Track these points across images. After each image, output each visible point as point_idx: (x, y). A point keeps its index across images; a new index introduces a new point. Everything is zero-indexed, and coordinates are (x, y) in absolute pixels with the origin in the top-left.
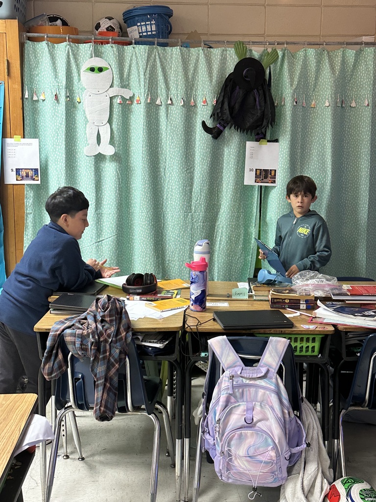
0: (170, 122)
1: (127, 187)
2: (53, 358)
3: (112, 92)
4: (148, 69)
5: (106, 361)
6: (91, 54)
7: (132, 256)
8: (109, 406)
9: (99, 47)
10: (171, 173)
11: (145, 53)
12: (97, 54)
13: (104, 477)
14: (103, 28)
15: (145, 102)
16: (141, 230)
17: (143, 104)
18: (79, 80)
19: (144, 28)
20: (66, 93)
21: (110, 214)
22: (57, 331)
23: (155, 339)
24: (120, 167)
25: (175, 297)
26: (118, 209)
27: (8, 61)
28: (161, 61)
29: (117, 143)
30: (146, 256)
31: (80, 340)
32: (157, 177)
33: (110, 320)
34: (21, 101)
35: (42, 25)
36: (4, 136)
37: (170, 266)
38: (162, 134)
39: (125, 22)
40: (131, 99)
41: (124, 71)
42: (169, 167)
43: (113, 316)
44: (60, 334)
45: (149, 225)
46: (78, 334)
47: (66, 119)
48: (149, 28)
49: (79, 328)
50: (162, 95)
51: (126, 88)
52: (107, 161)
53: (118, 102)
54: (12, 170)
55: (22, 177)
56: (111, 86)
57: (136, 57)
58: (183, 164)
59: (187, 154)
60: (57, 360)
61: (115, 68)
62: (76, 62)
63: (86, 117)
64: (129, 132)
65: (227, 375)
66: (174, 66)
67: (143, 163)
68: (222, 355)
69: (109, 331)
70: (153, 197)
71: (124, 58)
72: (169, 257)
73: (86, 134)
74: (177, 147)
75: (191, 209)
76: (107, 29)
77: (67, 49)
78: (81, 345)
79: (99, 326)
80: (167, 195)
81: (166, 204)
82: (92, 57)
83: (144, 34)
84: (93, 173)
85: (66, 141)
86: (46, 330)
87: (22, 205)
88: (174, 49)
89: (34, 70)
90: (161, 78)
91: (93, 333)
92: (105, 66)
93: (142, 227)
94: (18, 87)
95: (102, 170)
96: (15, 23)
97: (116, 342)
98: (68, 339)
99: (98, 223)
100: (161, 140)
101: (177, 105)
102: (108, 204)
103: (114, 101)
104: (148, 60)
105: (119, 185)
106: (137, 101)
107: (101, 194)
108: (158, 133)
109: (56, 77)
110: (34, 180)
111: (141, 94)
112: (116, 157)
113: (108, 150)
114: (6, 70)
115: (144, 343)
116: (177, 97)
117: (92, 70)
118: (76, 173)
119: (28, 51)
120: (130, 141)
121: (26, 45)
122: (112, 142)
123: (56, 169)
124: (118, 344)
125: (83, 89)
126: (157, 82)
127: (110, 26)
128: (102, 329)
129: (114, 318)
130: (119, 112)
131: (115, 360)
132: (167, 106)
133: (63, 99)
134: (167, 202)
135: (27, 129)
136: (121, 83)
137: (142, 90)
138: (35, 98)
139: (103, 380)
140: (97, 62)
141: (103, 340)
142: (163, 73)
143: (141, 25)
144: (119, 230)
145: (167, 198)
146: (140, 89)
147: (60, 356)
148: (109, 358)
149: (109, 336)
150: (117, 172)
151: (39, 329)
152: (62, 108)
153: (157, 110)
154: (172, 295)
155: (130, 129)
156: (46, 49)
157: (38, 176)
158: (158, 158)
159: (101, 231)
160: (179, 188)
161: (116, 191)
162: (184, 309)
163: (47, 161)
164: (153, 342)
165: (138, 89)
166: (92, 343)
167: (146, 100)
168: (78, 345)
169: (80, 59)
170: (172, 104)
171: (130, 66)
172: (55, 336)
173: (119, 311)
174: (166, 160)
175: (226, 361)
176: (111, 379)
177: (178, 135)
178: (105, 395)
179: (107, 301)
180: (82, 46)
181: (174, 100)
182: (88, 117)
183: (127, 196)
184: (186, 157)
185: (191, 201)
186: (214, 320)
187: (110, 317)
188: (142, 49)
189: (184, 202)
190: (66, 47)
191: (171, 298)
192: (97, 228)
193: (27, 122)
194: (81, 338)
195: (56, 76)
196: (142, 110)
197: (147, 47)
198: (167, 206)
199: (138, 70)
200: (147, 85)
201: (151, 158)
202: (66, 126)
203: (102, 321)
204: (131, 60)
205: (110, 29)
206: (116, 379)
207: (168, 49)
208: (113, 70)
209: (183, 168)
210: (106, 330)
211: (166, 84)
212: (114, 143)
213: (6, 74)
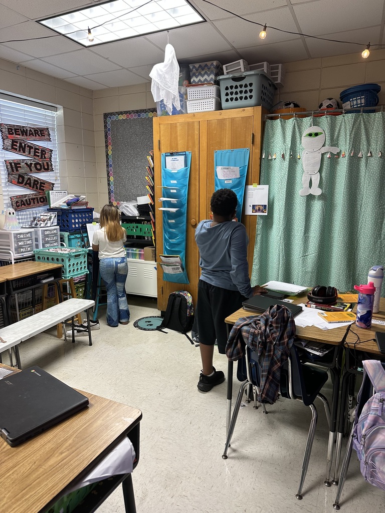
0: (368, 170)
1: (330, 218)
2: (233, 345)
3: (323, 150)
4: (354, 131)
5: (270, 358)
6: (311, 124)
7: (330, 268)
8: (270, 394)
9: (317, 118)
10: (366, 209)
11: (352, 119)
12: (315, 123)
13: (277, 434)
14: (324, 106)
15: (349, 155)
16: (338, 250)
17: (347, 157)
18: (301, 143)
19: (355, 102)
20: (290, 153)
21: (315, 237)
22: (238, 326)
23: (317, 347)
24: (325, 204)
25: (346, 311)
26: (321, 234)
27: (253, 134)
28: (365, 124)
29: (324, 187)
30: (340, 270)
31: (252, 337)
32: (354, 211)
33: (276, 326)
34: (259, 160)
35: (280, 109)
36: (247, 184)
37: (359, 278)
38: (361, 179)
39: (341, 100)
40: (339, 154)
41: (335, 134)
42: (365, 204)
43: (279, 324)
44: (239, 329)
45: (344, 247)
46: (251, 332)
47: (289, 171)
48: (359, 101)
49: (253, 328)
50: (363, 150)
51: (335, 146)
52: (316, 199)
53: (328, 156)
54: (250, 206)
55: (256, 210)
56: (324, 146)
57: (345, 123)
58: (376, 202)
59: (381, 194)
60: (237, 348)
61: (328, 132)
62: (299, 131)
63: (303, 169)
64: (335, 178)
65: (377, 397)
66: (376, 127)
67: (344, 201)
68: (374, 378)
69: (274, 335)
70: (350, 226)
71: (335, 125)
72: (359, 272)
73: (301, 181)
74: (373, 189)
75: (380, 237)
76: (327, 107)
77: (294, 122)
78: (252, 341)
79: (268, 330)
80: (362, 225)
81: (360, 232)
82: (311, 126)
83: (355, 106)
84: (304, 208)
85: (287, 186)
86: (233, 323)
87: (254, 229)
88: (377, 114)
89: (271, 139)
90: (364, 137)
91: (261, 334)
92: (320, 132)
93: (339, 248)
94: (258, 151)
95: (312, 206)
96: (260, 108)
97: (279, 345)
98: (244, 334)
99: (305, 243)
100: (360, 184)
101: (376, 157)
102: (313, 230)
103: (325, 156)
104: (354, 124)
105: (324, 216)
106: (343, 155)
107: (309, 223)
108: (358, 179)
109: (284, 143)
110: (263, 212)
111: (346, 150)
112: (322, 197)
113: (317, 191)
114: (252, 141)
115: (306, 349)
116: (376, 151)
117: (310, 135)
118: (293, 208)
119: (267, 126)
120: (335, 185)
121: (267, 123)
122: (320, 186)
123: (279, 205)
124: (281, 347)
125: (303, 149)
126: (360, 140)
127: (330, 104)
128: (269, 332)
129: (279, 325)
130: (328, 164)
131: (278, 359)
132: (367, 158)
133: (287, 157)
134: (360, 230)
135: (262, 179)
136: (331, 143)
137: (348, 147)
138: (270, 158)
139: (267, 373)
140: (315, 129)
141: (269, 342)
142: (366, 133)
143: (353, 100)
144: (321, 249)
145: (361, 228)
146: (346, 147)
147: (239, 345)
148: (273, 357)
149: (274, 339)
150: (322, 207)
151: (227, 321)
152: (287, 163)
153: (358, 161)
154: (344, 308)
155: (335, 176)
156: (280, 124)
157: (266, 210)
158: (356, 197)
159: (307, 248)
160: (372, 220)
161: (320, 221)
162: (350, 323)
163: (273, 200)
164: (315, 350)
165: (344, 147)
166: (260, 342)
167: (350, 154)
168: (250, 341)
169: (303, 128)
170: (371, 156)
171: (340, 130)
172: (236, 329)
173: (286, 319)
174: (362, 198)
175: (378, 383)
176: (274, 373)
177: (374, 180)
178: (267, 386)
179: (276, 310)
180: (305, 120)
181: (373, 153)
182: (304, 168)
183: (330, 225)
184: (380, 196)
185: (382, 231)
186: (374, 340)
187: (276, 324)
188: (350, 117)
189: (375, 231)
190: (293, 121)
191: (342, 311)
192: (304, 247)
193: (262, 174)
194: (253, 336)
195: (284, 141)
196: (346, 162)
197: (354, 115)
198: (361, 233)
199: (346, 132)
200: (351, 143)
201: (351, 197)
202: (288, 176)
203: (271, 326)
204: (341, 125)
205: (329, 106)
206: (278, 374)
207: (372, 115)
208: (326, 133)
209: (376, 205)
210: (273, 333)
211: (367, 141)
212: (322, 186)
213: (251, 143)
